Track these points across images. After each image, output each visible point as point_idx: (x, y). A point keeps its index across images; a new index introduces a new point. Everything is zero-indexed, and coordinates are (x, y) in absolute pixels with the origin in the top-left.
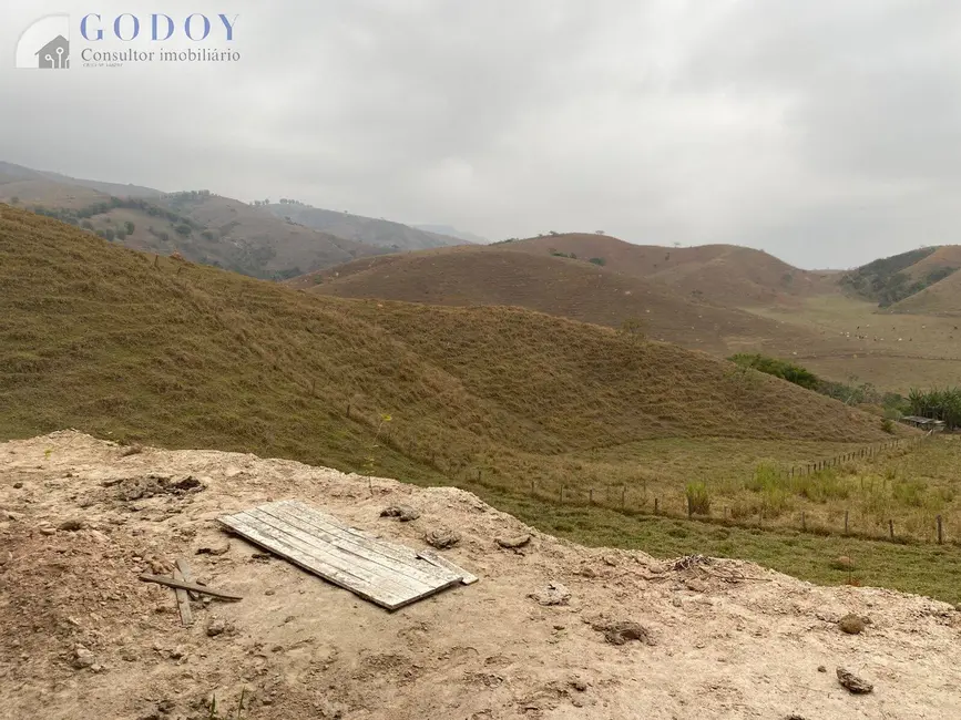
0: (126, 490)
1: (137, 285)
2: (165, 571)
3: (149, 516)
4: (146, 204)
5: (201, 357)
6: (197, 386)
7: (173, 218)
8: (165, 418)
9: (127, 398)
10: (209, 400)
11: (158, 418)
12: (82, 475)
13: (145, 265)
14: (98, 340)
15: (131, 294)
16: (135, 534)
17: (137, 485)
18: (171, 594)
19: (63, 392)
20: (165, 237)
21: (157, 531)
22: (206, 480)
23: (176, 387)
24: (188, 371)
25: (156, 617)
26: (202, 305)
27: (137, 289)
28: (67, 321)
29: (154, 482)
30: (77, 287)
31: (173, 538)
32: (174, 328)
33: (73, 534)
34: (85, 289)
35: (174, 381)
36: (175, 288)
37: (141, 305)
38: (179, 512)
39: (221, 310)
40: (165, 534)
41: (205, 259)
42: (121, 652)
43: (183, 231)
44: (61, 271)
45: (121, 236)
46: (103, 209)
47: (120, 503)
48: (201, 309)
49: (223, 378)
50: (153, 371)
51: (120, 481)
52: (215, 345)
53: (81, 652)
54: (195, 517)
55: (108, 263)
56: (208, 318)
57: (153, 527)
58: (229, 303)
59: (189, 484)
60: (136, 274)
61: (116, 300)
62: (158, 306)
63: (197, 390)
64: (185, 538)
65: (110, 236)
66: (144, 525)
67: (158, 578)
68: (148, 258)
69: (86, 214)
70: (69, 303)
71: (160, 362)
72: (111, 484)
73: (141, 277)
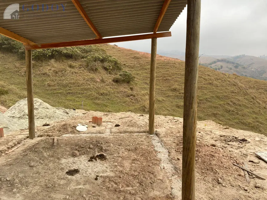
0: (226, 139)
1: (223, 82)
2: (240, 164)
3: (233, 147)
4: (226, 60)
5: (241, 103)
6: (239, 111)
7: (233, 63)
8: (229, 119)
9: (219, 113)
10: (243, 116)
11: (227, 119)
12: (214, 132)
13: (226, 77)
14: (212, 97)
15: (222, 85)
16: (230, 151)
17: (229, 138)
18: (242, 171)
19: (204, 110)
20: (231, 69)
21: (236, 152)
22: (249, 140)
23: (233, 111)
24: (236, 107)
25: (239, 176)
26: (242, 88)
27: (223, 83)
28: (205, 92)
29: (234, 138)
30: (208, 83)
31: (241, 155)
32: (233, 94)
33: (214, 147)
34: (210, 84)
35: (233, 109)
36: (234, 83)
37: (224, 88)
38: (242, 148)
39: (248, 89)
40: (238, 153)
41: (242, 75)
42: (230, 183)
43: (236, 67)
44: (205, 79)
45: (219, 69)
46: (215, 62)
47: (225, 142)
48: (241, 89)
49: (247, 110)
50: (227, 106)
51: (224, 136)
52: (245, 100)
53: (219, 179)
54: (247, 150)
55: (216, 77)
56: (243, 92)
57: (235, 150)
58: (250, 88)
59: (244, 140)
60: (223, 79)
61: (218, 86)
62: (229, 88)
63: (239, 112)
64: (245, 156)
65: (216, 69)
66: (232, 149)
67: (238, 165)
68: (227, 75)
69: (211, 64)
70: (206, 87)
71: (229, 104)
72: (222, 136)
73: (224, 80)
